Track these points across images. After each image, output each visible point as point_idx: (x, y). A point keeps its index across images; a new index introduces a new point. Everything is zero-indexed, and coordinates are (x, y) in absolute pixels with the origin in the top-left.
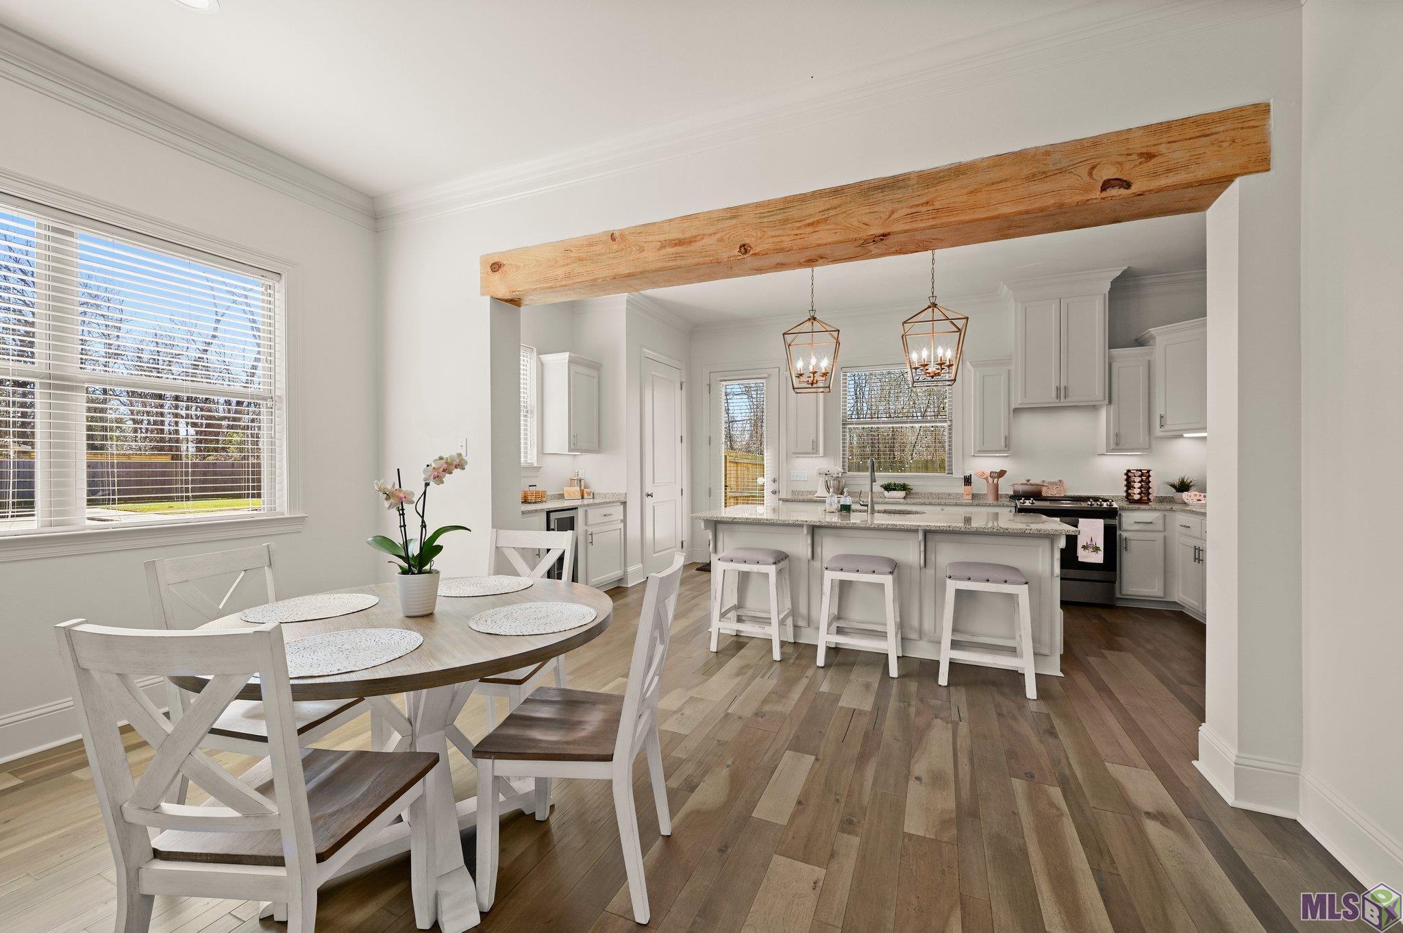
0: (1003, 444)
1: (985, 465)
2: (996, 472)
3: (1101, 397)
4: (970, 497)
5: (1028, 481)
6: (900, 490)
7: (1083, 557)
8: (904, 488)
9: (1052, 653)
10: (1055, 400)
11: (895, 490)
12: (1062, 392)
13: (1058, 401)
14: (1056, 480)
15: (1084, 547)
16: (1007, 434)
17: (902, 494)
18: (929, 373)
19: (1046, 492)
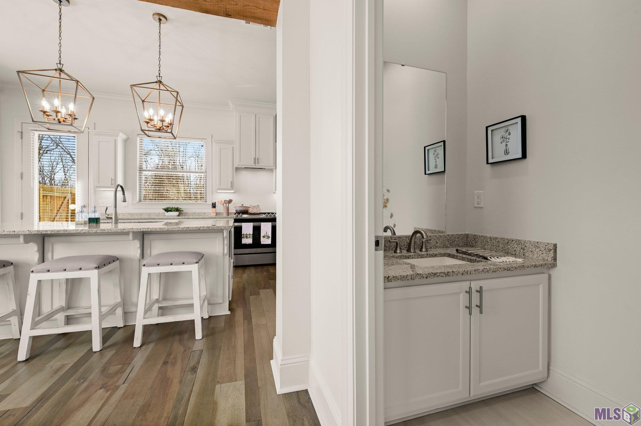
0: (230, 186)
1: (221, 197)
2: (227, 201)
3: (273, 165)
4: (215, 214)
5: (243, 205)
6: (174, 211)
7: (264, 241)
8: (177, 210)
9: (224, 301)
10: (253, 164)
11: (171, 211)
12: (256, 160)
13: (255, 165)
14: (256, 205)
15: (264, 237)
16: (232, 181)
17: (177, 213)
18: (156, 127)
19: (251, 211)
